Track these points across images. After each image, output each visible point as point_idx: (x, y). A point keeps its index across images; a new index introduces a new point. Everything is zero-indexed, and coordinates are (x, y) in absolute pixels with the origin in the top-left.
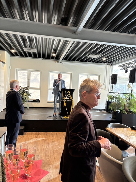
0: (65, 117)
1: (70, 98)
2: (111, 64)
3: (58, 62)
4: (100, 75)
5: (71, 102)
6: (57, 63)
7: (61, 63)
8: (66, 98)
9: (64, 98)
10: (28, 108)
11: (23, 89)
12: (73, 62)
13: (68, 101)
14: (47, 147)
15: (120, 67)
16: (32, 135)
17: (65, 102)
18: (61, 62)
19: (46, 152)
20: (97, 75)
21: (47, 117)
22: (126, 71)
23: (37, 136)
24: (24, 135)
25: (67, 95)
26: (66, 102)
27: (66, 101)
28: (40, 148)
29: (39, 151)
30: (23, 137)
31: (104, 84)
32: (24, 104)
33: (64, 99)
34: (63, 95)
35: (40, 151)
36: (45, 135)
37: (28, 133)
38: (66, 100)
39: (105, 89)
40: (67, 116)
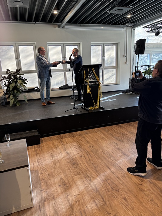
0: (91, 108)
1: (95, 80)
2: (133, 26)
3: (59, 27)
4: (117, 43)
5: (98, 85)
6: (57, 28)
7: (63, 29)
8: (90, 79)
9: (87, 81)
10: (27, 101)
11: (14, 73)
12: (81, 26)
13: (93, 84)
14: (90, 158)
15: (147, 29)
16: (53, 141)
17: (88, 86)
18: (63, 27)
19: (95, 167)
20: (114, 44)
21: (65, 111)
22: (157, 34)
23: (61, 141)
24: (41, 144)
25: (90, 75)
26: (90, 86)
27: (90, 84)
28: (81, 163)
29: (82, 167)
30: (42, 146)
31: (124, 56)
32: (18, 96)
33: (87, 83)
34: (85, 75)
35: (84, 167)
36: (72, 137)
37: (45, 139)
38: (90, 82)
39: (126, 63)
40: (93, 105)
